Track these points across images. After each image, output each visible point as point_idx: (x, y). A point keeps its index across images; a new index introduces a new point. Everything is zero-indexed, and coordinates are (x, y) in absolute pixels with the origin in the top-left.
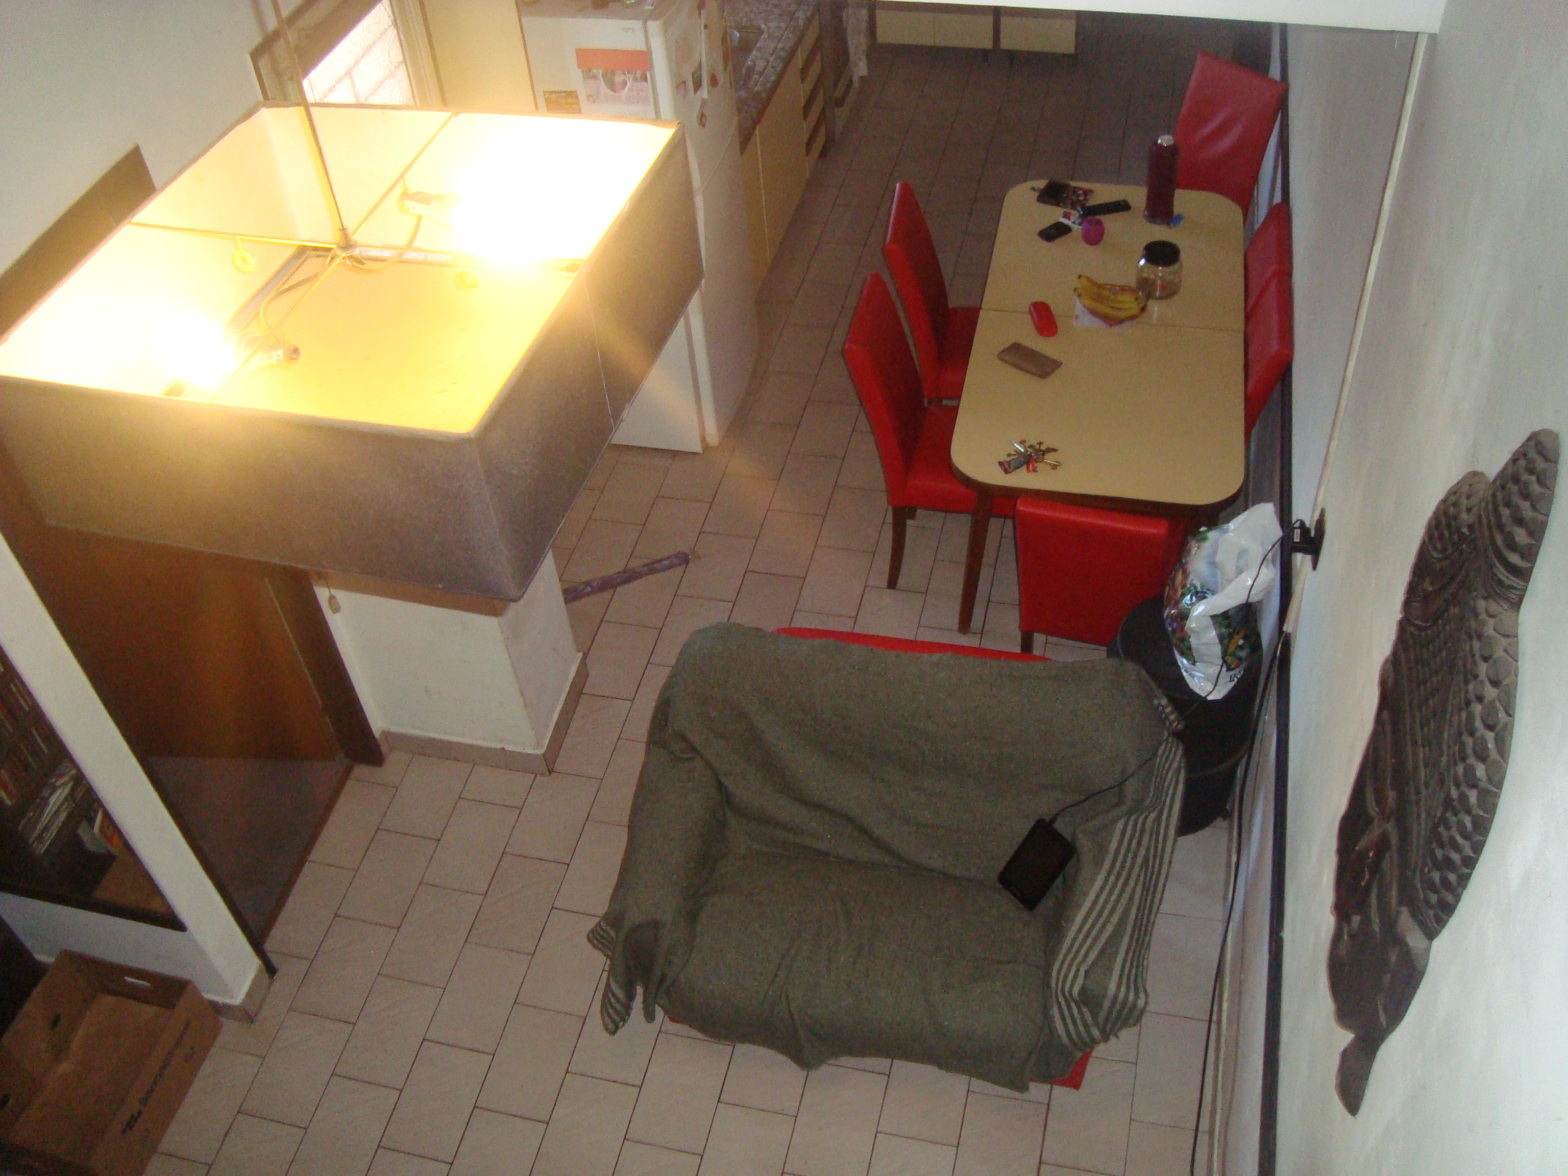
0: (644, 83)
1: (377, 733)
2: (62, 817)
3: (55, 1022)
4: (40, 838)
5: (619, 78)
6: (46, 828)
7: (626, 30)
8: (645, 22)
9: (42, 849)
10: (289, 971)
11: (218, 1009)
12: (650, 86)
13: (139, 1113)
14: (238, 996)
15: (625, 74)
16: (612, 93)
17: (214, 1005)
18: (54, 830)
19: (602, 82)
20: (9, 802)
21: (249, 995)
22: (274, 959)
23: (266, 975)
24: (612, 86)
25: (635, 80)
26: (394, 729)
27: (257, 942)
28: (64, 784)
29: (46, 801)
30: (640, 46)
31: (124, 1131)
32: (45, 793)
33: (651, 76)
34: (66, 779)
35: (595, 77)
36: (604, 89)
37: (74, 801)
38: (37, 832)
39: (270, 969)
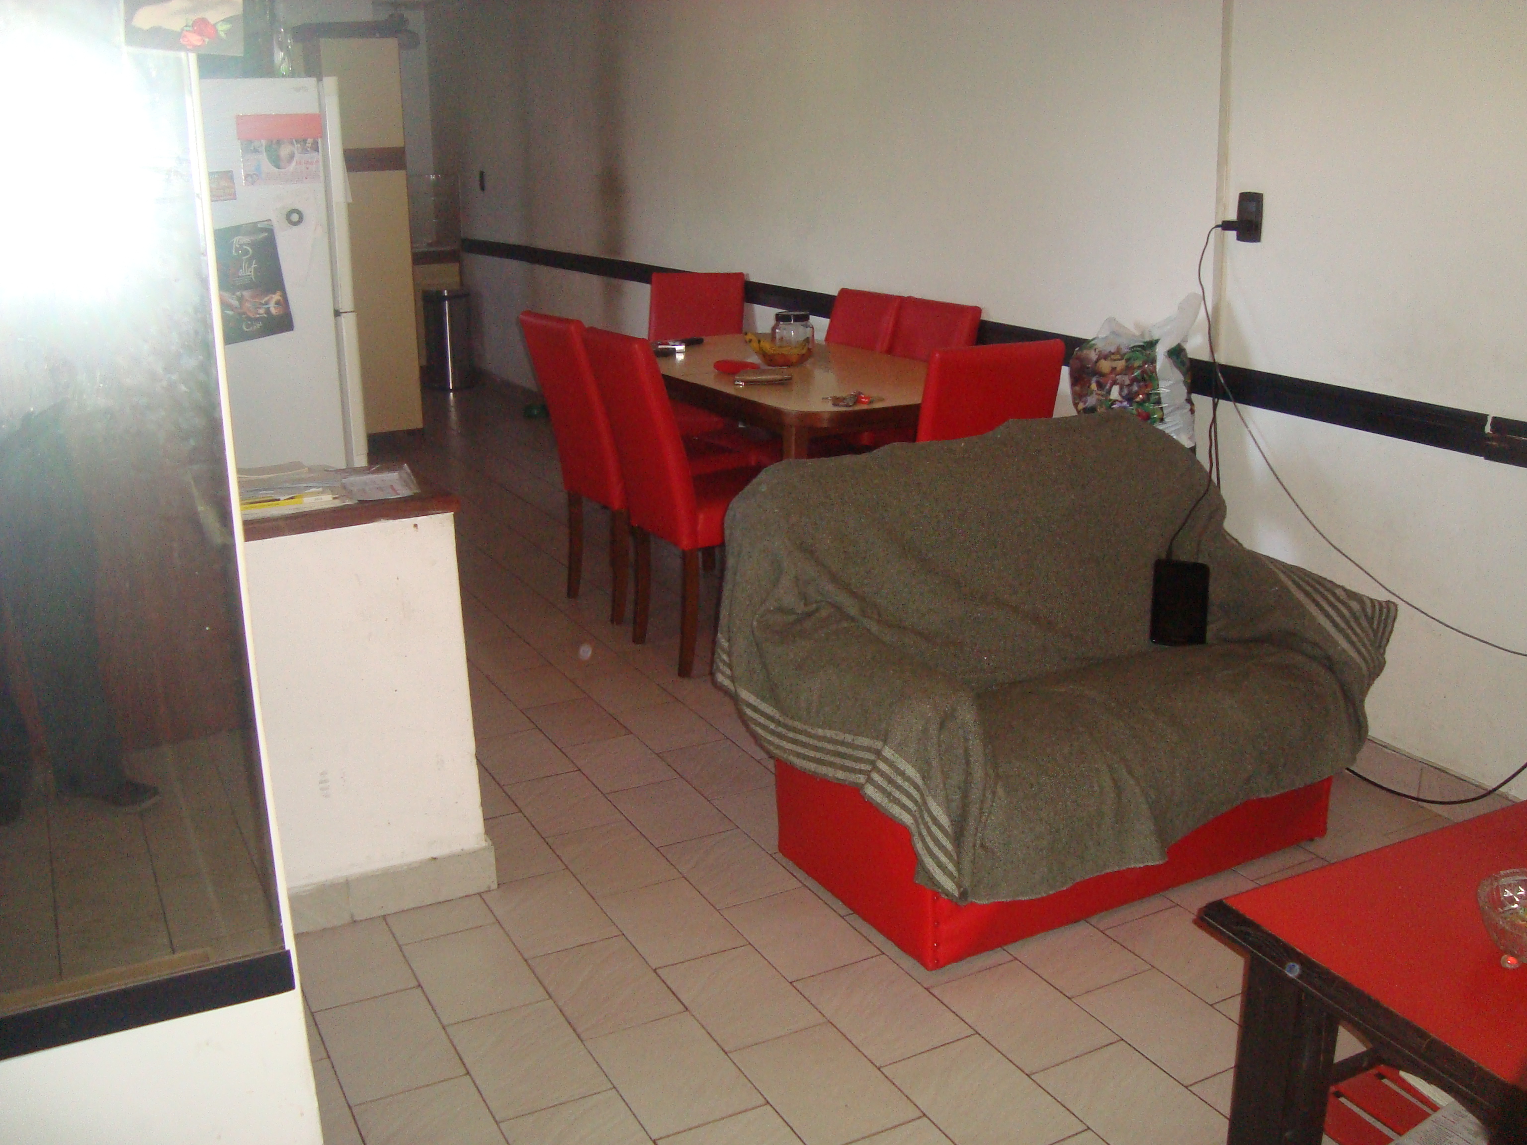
0: (316, 154)
5: (285, 151)
7: (298, 90)
8: (320, 80)
12: (320, 157)
15: (292, 144)
16: (276, 170)
19: (264, 157)
24: (277, 162)
25: (305, 150)
30: (314, 109)
33: (323, 144)
35: (256, 151)
36: (267, 166)
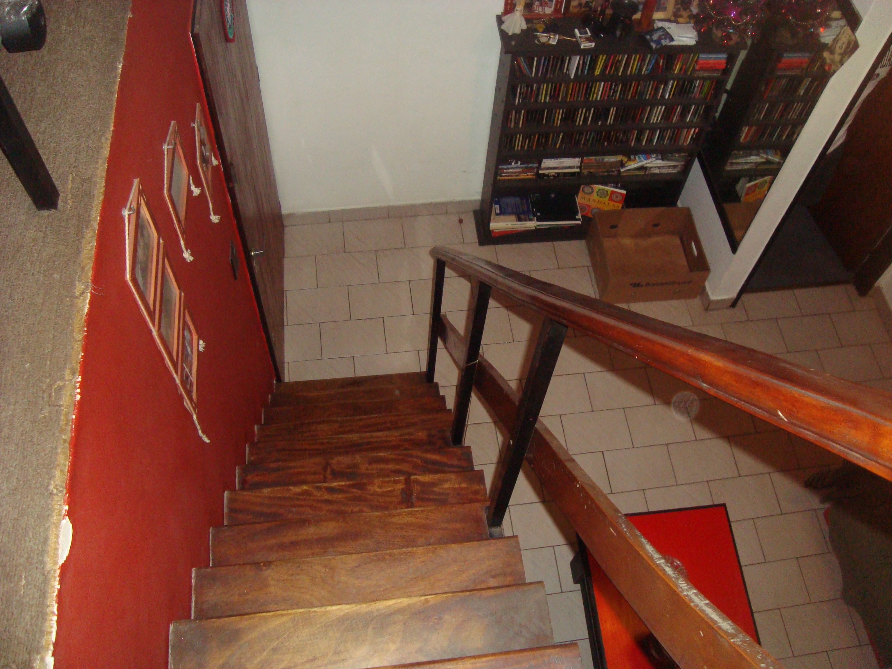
1: (876, 285)
2: (746, 167)
3: (656, 225)
4: (732, 164)
6: (738, 164)
9: (728, 168)
10: (738, 313)
11: (702, 291)
13: (642, 286)
14: (714, 296)
17: (704, 288)
18: (739, 167)
20: (741, 140)
21: (718, 302)
22: (739, 303)
23: (730, 304)
26: (884, 291)
27: (744, 290)
28: (762, 157)
29: (751, 155)
31: (631, 284)
32: (755, 152)
34: (765, 156)
37: (757, 167)
38: (734, 161)
39: (734, 303)
